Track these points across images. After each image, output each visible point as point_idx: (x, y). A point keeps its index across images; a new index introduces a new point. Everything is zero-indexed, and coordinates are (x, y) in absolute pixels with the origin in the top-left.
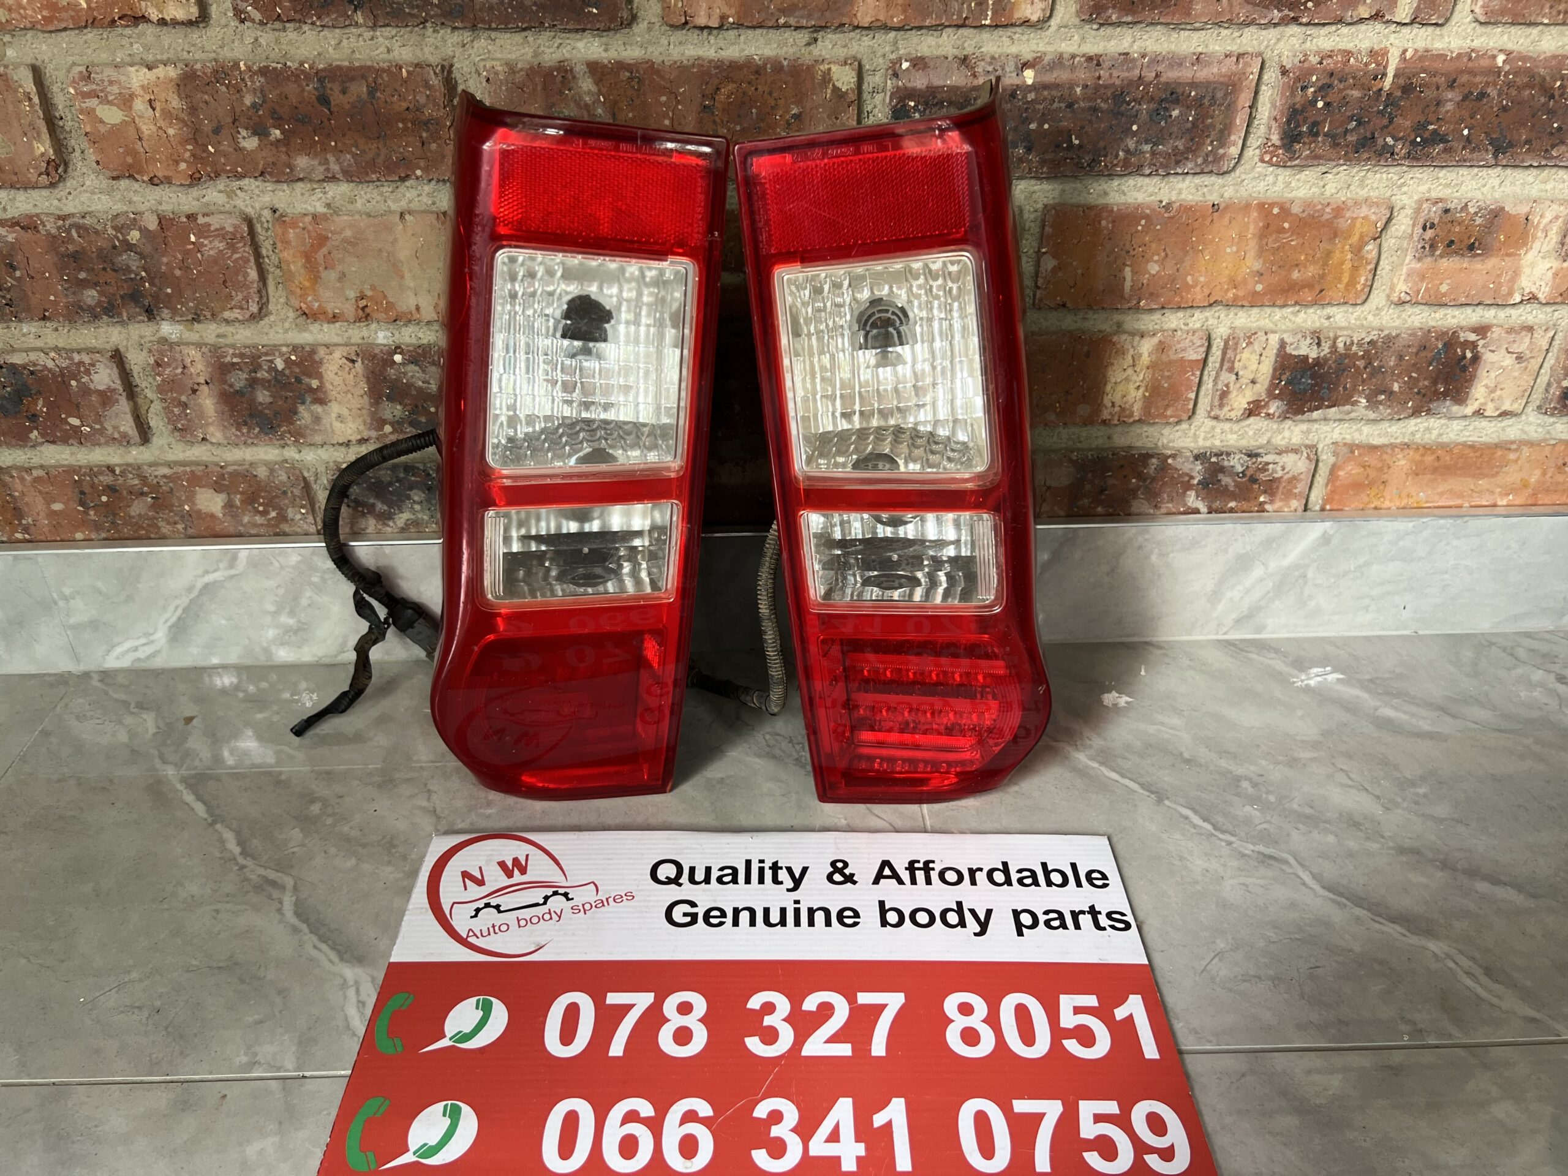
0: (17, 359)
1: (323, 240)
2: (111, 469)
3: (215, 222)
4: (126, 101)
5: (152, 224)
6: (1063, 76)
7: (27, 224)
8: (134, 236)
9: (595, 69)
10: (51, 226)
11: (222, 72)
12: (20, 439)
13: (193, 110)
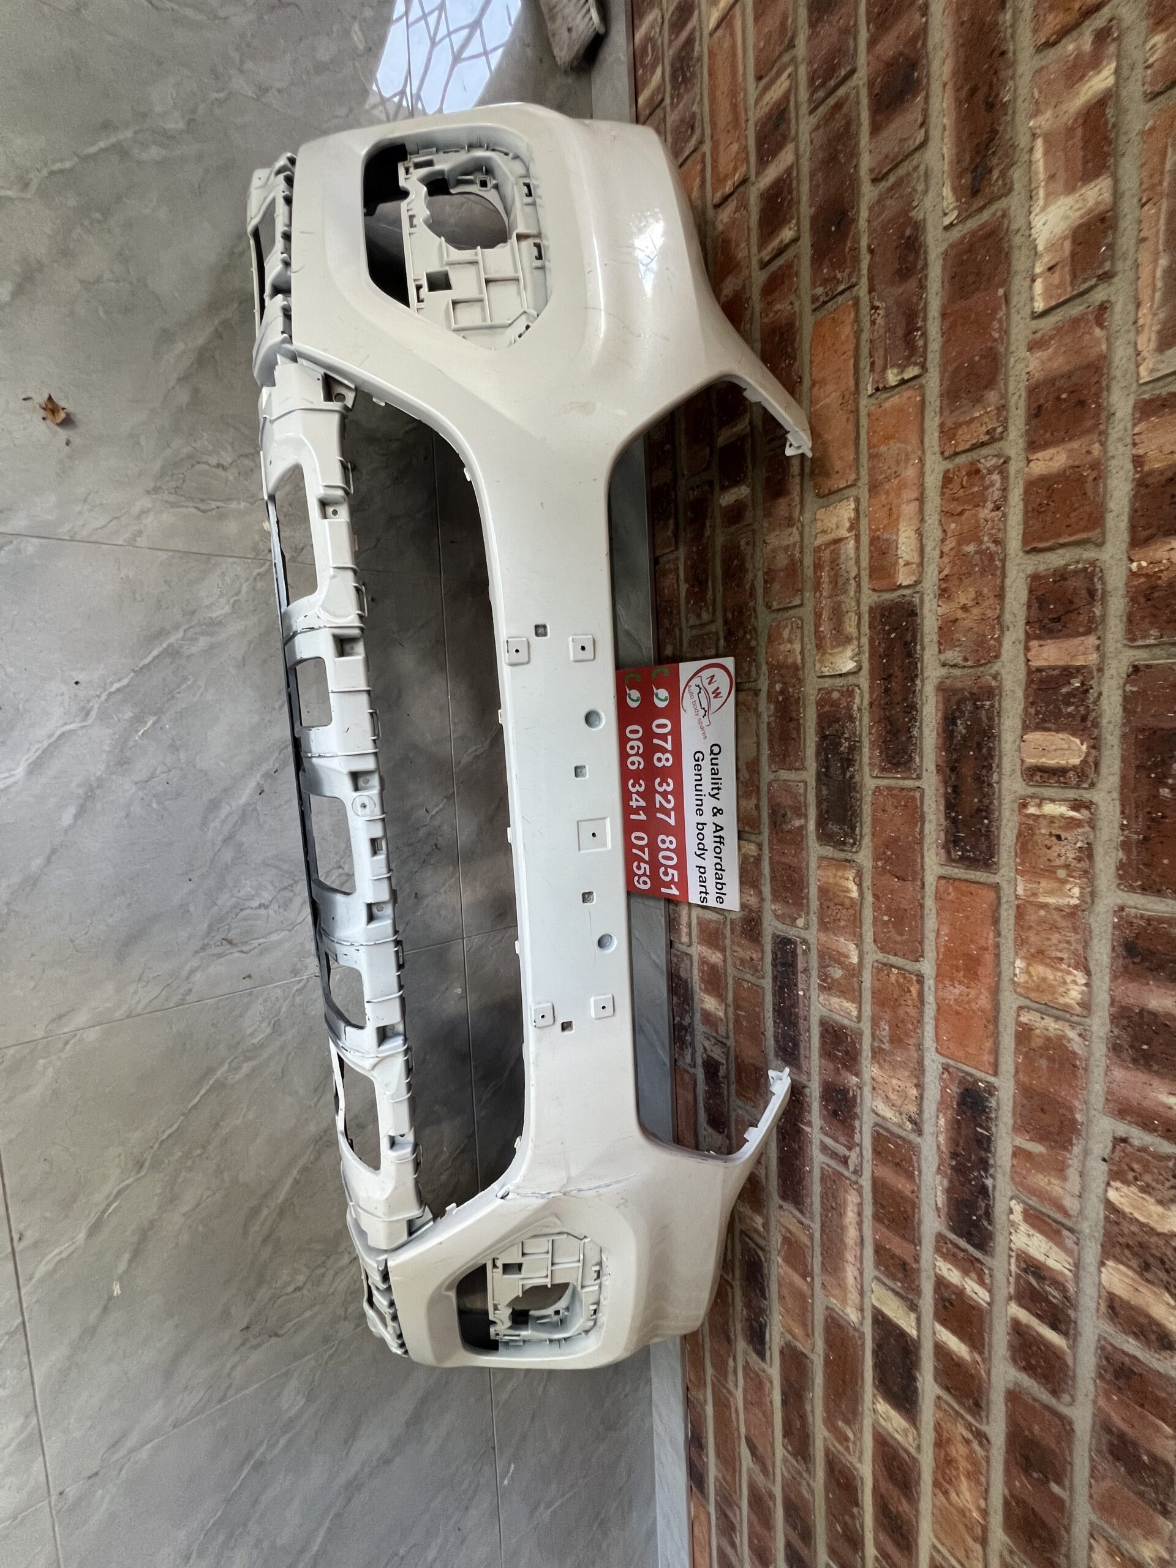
0: (710, 583)
1: (749, 709)
2: (679, 613)
3: (753, 669)
4: (790, 641)
5: (753, 643)
6: (801, 1005)
7: (752, 594)
8: (748, 636)
9: (802, 828)
10: (751, 604)
11: (800, 681)
12: (686, 581)
13: (788, 667)
